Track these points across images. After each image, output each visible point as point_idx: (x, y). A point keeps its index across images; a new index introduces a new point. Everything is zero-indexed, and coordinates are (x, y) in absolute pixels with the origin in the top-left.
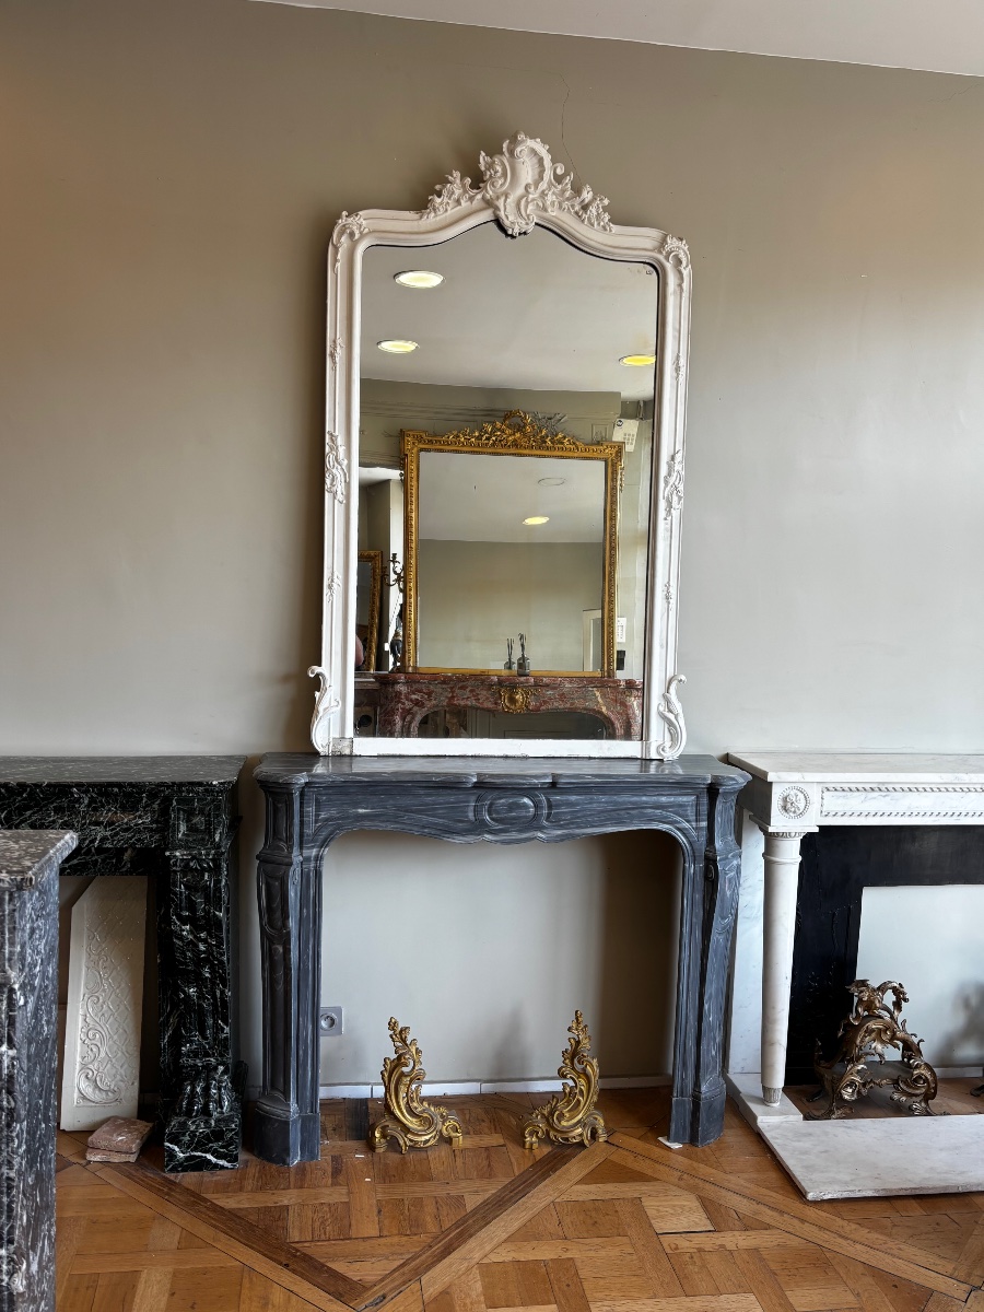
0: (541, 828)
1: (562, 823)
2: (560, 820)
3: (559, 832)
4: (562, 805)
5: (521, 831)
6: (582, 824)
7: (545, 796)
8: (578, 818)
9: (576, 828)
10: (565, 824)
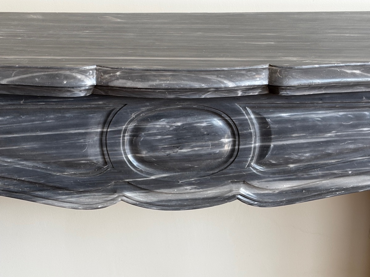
1: (291, 166)
2: (288, 161)
3: (286, 186)
4: (293, 131)
5: (202, 184)
6: (338, 168)
7: (254, 113)
8: (329, 155)
9: (324, 176)
10: (297, 170)
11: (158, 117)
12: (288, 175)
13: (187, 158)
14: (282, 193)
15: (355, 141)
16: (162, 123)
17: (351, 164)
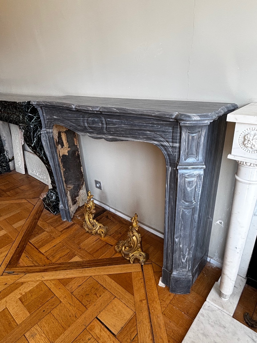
0: (104, 134)
1: (112, 132)
2: (111, 131)
3: (111, 137)
4: (110, 124)
5: (98, 134)
6: (119, 134)
7: (104, 118)
8: (117, 131)
9: (117, 136)
10: (113, 134)
11: (90, 117)
12: (111, 135)
13: (95, 127)
14: (111, 139)
15: (121, 128)
16: (90, 119)
17: (121, 134)
